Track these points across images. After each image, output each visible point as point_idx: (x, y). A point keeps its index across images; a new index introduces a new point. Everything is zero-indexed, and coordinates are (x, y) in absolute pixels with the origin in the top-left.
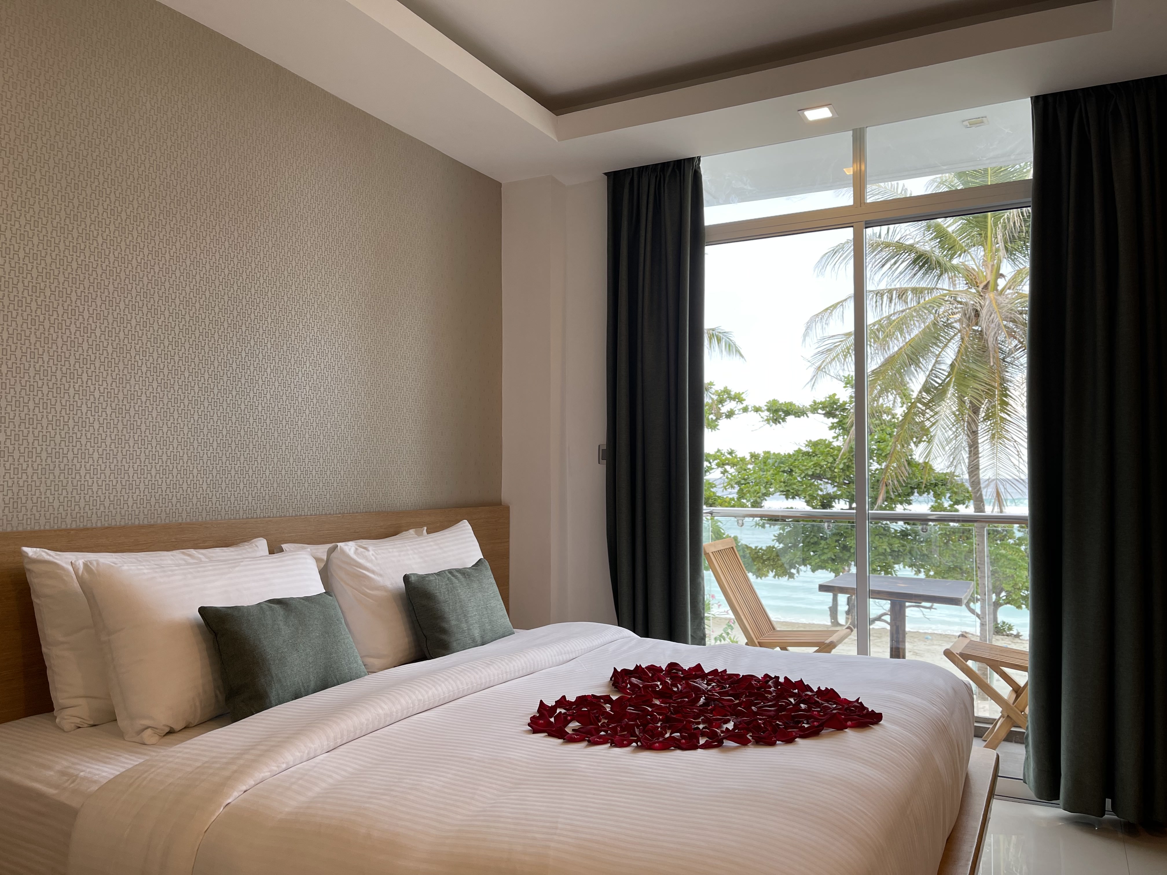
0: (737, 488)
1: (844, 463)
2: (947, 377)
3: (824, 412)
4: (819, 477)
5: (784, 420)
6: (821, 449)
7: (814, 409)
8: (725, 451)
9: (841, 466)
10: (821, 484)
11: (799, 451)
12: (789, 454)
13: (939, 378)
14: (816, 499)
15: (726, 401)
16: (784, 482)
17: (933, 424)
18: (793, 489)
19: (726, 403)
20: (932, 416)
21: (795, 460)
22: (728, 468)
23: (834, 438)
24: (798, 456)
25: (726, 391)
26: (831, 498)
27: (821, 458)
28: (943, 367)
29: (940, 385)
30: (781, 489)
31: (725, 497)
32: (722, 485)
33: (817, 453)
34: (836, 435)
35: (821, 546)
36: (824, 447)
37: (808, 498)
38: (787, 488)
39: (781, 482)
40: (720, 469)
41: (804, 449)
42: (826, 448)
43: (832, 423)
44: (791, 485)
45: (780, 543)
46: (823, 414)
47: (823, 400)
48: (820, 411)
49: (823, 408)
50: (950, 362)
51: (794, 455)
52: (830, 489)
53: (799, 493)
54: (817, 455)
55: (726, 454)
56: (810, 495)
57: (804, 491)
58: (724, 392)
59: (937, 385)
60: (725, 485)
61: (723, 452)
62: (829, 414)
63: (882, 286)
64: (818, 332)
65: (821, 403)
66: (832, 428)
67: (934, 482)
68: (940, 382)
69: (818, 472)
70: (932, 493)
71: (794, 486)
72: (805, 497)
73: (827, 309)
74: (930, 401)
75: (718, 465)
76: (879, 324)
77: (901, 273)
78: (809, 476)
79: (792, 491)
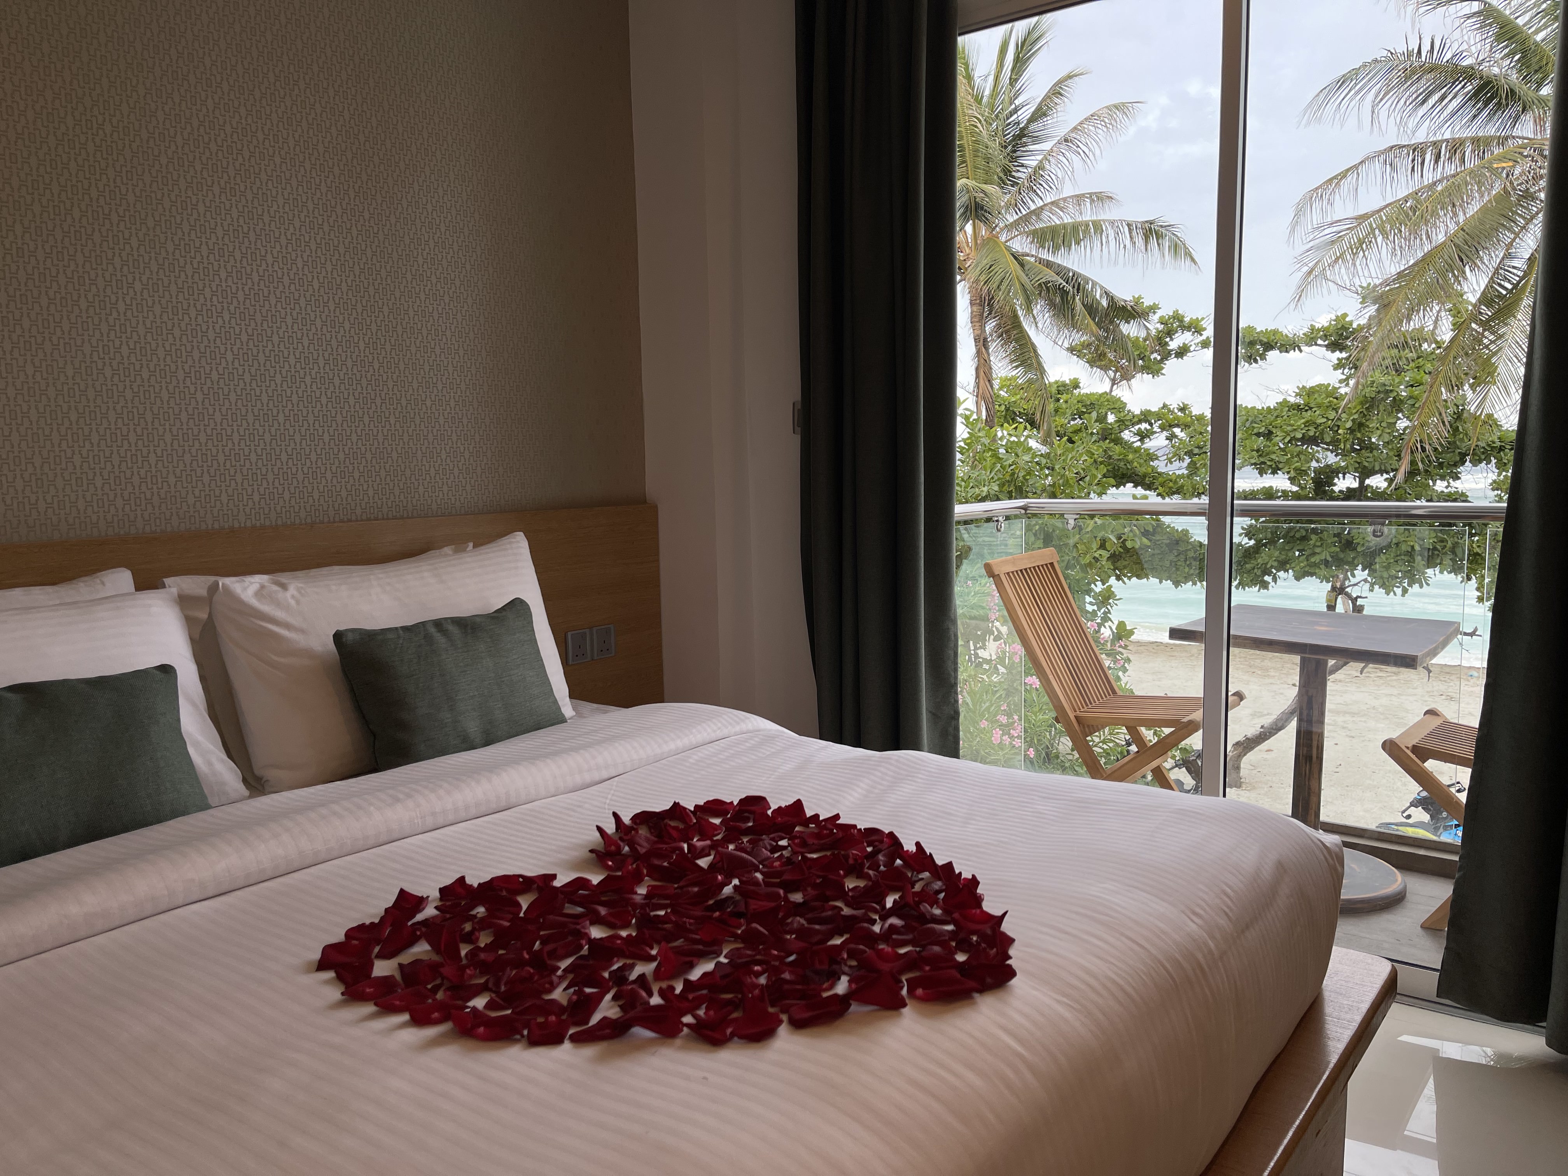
0: (1187, 460)
1: (1353, 420)
2: (1522, 279)
3: (1326, 343)
4: (1313, 441)
5: (1263, 357)
6: (1319, 400)
7: (1311, 339)
8: (1174, 406)
9: (1349, 425)
10: (1318, 452)
11: (1284, 403)
12: (1269, 407)
13: (1509, 281)
14: (1307, 474)
15: (1177, 332)
16: (1258, 451)
17: (1495, 354)
18: (1272, 460)
19: (1177, 335)
20: (1492, 342)
21: (1277, 417)
22: (1177, 431)
23: (1341, 382)
24: (1282, 411)
25: (1177, 317)
26: (1332, 472)
27: (1318, 412)
28: (1516, 263)
29: (1510, 291)
30: (1253, 461)
31: (1171, 473)
32: (1165, 457)
33: (1312, 405)
34: (1344, 377)
35: (1312, 542)
36: (1324, 395)
37: (1293, 474)
38: (1262, 460)
39: (1253, 451)
40: (1165, 434)
41: (1292, 400)
42: (1327, 397)
43: (1338, 359)
44: (1268, 454)
45: (1250, 539)
46: (1326, 346)
47: (1326, 324)
48: (1320, 342)
49: (1325, 337)
50: (1527, 256)
51: (1275, 409)
52: (1332, 459)
53: (1280, 466)
54: (1311, 408)
55: (1176, 411)
56: (1295, 469)
57: (1288, 462)
58: (1174, 318)
59: (1504, 292)
60: (1170, 456)
61: (1172, 407)
62: (1334, 346)
63: (1421, 137)
64: (1315, 217)
65: (1323, 329)
66: (1340, 365)
67: (1498, 444)
68: (1509, 286)
69: (1311, 433)
70: (1494, 461)
71: (1273, 457)
72: (1288, 473)
73: (1330, 181)
74: (1491, 319)
75: (1163, 428)
76: (1414, 199)
77: (1453, 114)
78: (1298, 440)
79: (1269, 463)
